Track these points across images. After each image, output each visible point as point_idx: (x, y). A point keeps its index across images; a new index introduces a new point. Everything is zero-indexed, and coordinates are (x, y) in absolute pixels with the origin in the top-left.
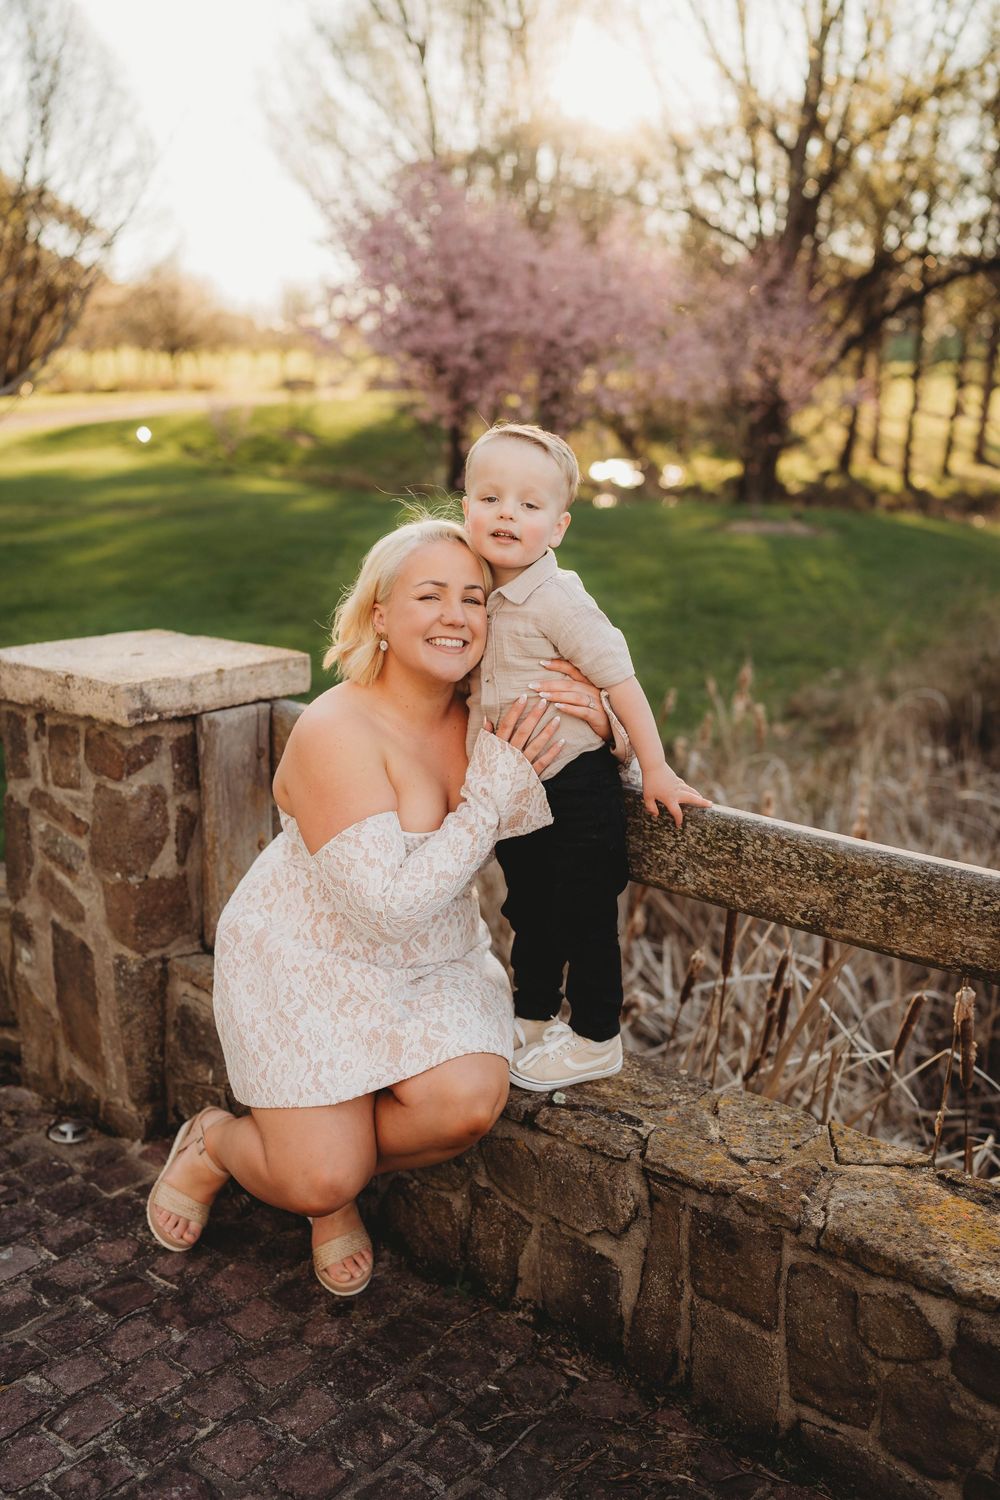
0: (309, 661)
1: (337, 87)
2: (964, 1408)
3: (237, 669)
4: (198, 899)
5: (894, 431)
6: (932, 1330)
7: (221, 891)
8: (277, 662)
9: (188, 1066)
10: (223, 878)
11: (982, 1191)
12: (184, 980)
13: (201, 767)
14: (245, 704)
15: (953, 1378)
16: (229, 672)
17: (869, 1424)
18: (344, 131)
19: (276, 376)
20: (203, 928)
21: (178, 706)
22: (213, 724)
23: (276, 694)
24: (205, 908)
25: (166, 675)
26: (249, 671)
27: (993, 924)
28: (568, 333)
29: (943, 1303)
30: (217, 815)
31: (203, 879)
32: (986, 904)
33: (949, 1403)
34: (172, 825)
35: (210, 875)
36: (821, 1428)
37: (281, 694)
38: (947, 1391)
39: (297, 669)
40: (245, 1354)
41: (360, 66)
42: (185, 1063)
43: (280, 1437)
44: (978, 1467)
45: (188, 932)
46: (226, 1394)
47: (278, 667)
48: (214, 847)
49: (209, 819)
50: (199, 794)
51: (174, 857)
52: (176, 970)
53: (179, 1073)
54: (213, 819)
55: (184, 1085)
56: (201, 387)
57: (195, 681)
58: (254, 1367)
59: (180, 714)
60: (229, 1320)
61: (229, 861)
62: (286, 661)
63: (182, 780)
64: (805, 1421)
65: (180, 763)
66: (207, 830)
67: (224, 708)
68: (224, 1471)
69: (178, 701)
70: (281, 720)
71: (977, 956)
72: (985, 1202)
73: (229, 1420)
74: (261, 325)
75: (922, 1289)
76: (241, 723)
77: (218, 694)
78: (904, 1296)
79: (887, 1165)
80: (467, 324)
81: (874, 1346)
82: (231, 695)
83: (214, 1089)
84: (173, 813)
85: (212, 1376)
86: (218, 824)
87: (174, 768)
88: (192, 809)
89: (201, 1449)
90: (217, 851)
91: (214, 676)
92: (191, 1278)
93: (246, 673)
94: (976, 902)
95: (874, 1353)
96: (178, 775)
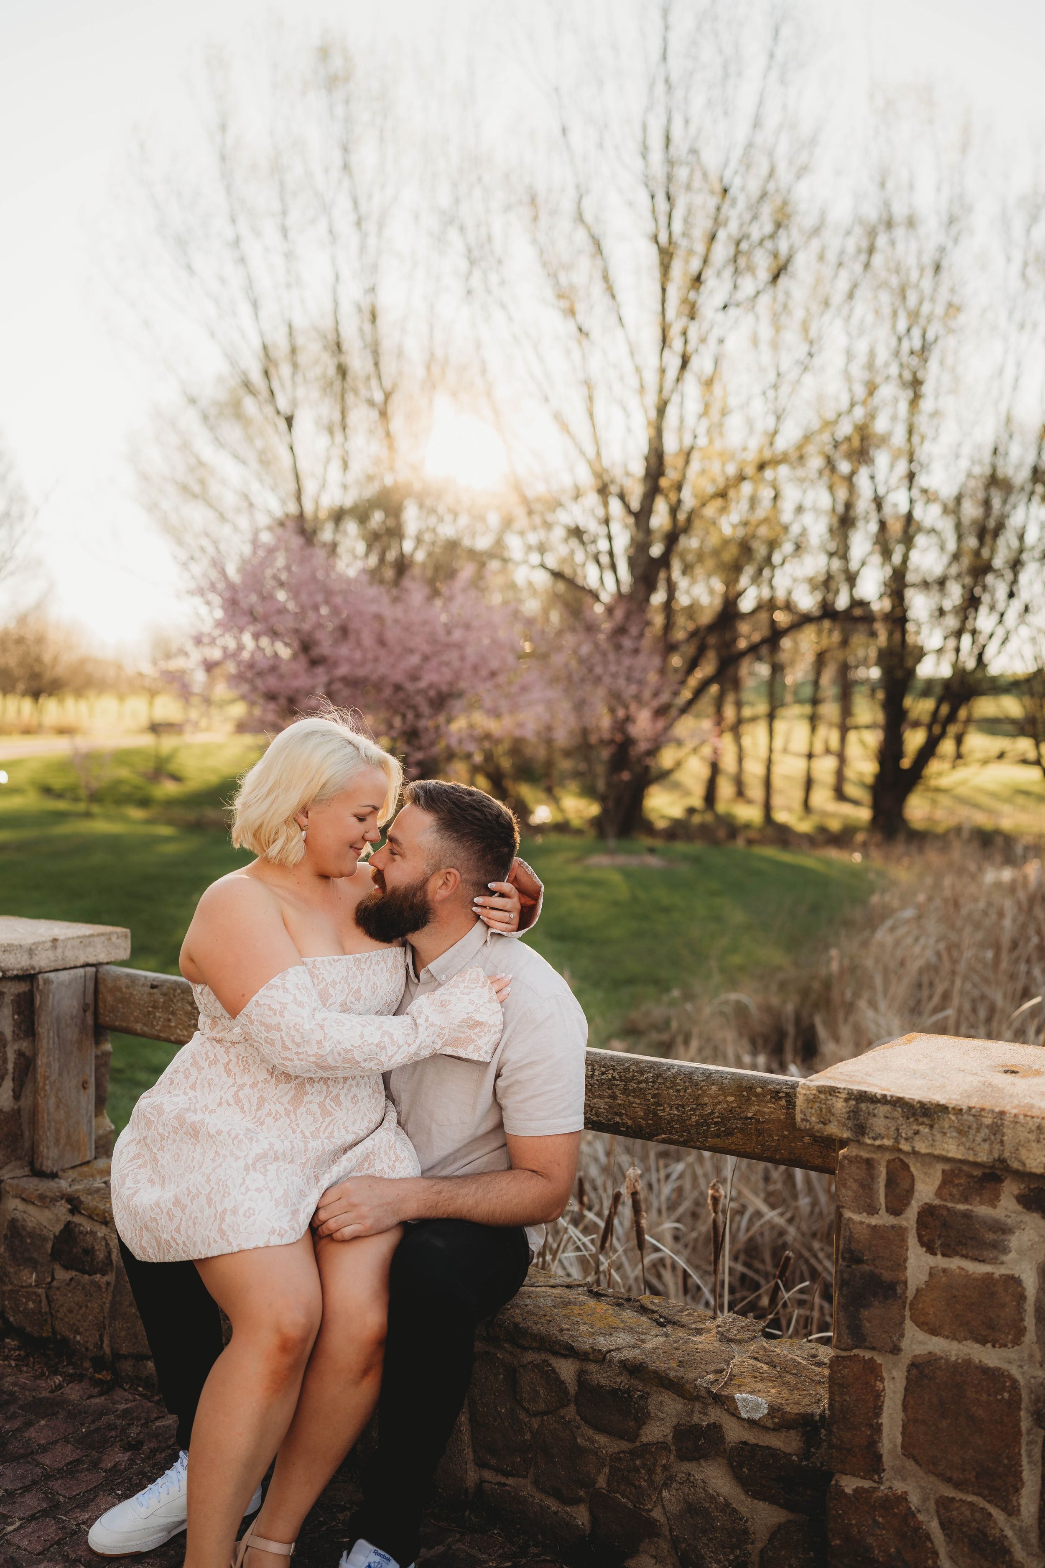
0: (129, 935)
1: (207, 451)
2: (586, 1441)
3: (69, 939)
4: (30, 1132)
5: (754, 769)
6: (563, 1382)
7: (49, 1122)
8: (102, 934)
9: (15, 1273)
10: (52, 1110)
11: (618, 1298)
12: (15, 1197)
13: (36, 1018)
14: (75, 967)
15: (578, 1418)
16: (62, 941)
17: (527, 1473)
18: (215, 489)
19: (143, 721)
20: (33, 1156)
21: (18, 966)
22: (47, 982)
23: (101, 961)
24: (36, 1137)
25: (10, 942)
26: (79, 940)
27: (608, 1088)
28: (414, 677)
29: (570, 1361)
30: (48, 1058)
31: (34, 1112)
32: (603, 1073)
33: (576, 1439)
34: (10, 1066)
35: (40, 1109)
36: (495, 1484)
37: (105, 961)
38: (575, 1429)
39: (119, 941)
40: (48, 1477)
41: (232, 432)
42: (12, 1270)
43: (74, 1527)
44: (597, 1486)
45: (20, 1159)
46: (32, 1502)
47: (103, 938)
48: (45, 1084)
49: (41, 1061)
50: (34, 1041)
51: (11, 1093)
52: (8, 1189)
53: (7, 1280)
54: (45, 1060)
55: (11, 1290)
56: (63, 731)
57: (33, 947)
58: (56, 1485)
59: (20, 973)
60: (38, 1457)
61: (57, 1096)
62: (111, 934)
63: (20, 1028)
64: (485, 1481)
65: (18, 1015)
66: (39, 1070)
67: (57, 970)
68: (25, 1550)
69: (19, 963)
70: (104, 980)
71: (601, 1113)
72: (619, 1305)
73: (32, 1518)
74: (130, 670)
75: (556, 1354)
76: (70, 982)
77: (52, 958)
78: (544, 1361)
79: (553, 1287)
80: (320, 670)
81: (526, 1405)
82: (63, 959)
83: (36, 1290)
84: (11, 1056)
85: (20, 1494)
86: (49, 1065)
87: (13, 1019)
88: (27, 1054)
89: (8, 1537)
90: (47, 1087)
91: (50, 944)
92: (8, 1432)
93: (76, 942)
94: (597, 1073)
95: (527, 1411)
96: (17, 1025)
